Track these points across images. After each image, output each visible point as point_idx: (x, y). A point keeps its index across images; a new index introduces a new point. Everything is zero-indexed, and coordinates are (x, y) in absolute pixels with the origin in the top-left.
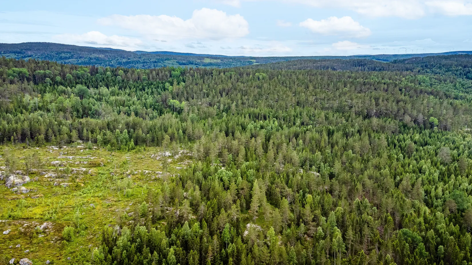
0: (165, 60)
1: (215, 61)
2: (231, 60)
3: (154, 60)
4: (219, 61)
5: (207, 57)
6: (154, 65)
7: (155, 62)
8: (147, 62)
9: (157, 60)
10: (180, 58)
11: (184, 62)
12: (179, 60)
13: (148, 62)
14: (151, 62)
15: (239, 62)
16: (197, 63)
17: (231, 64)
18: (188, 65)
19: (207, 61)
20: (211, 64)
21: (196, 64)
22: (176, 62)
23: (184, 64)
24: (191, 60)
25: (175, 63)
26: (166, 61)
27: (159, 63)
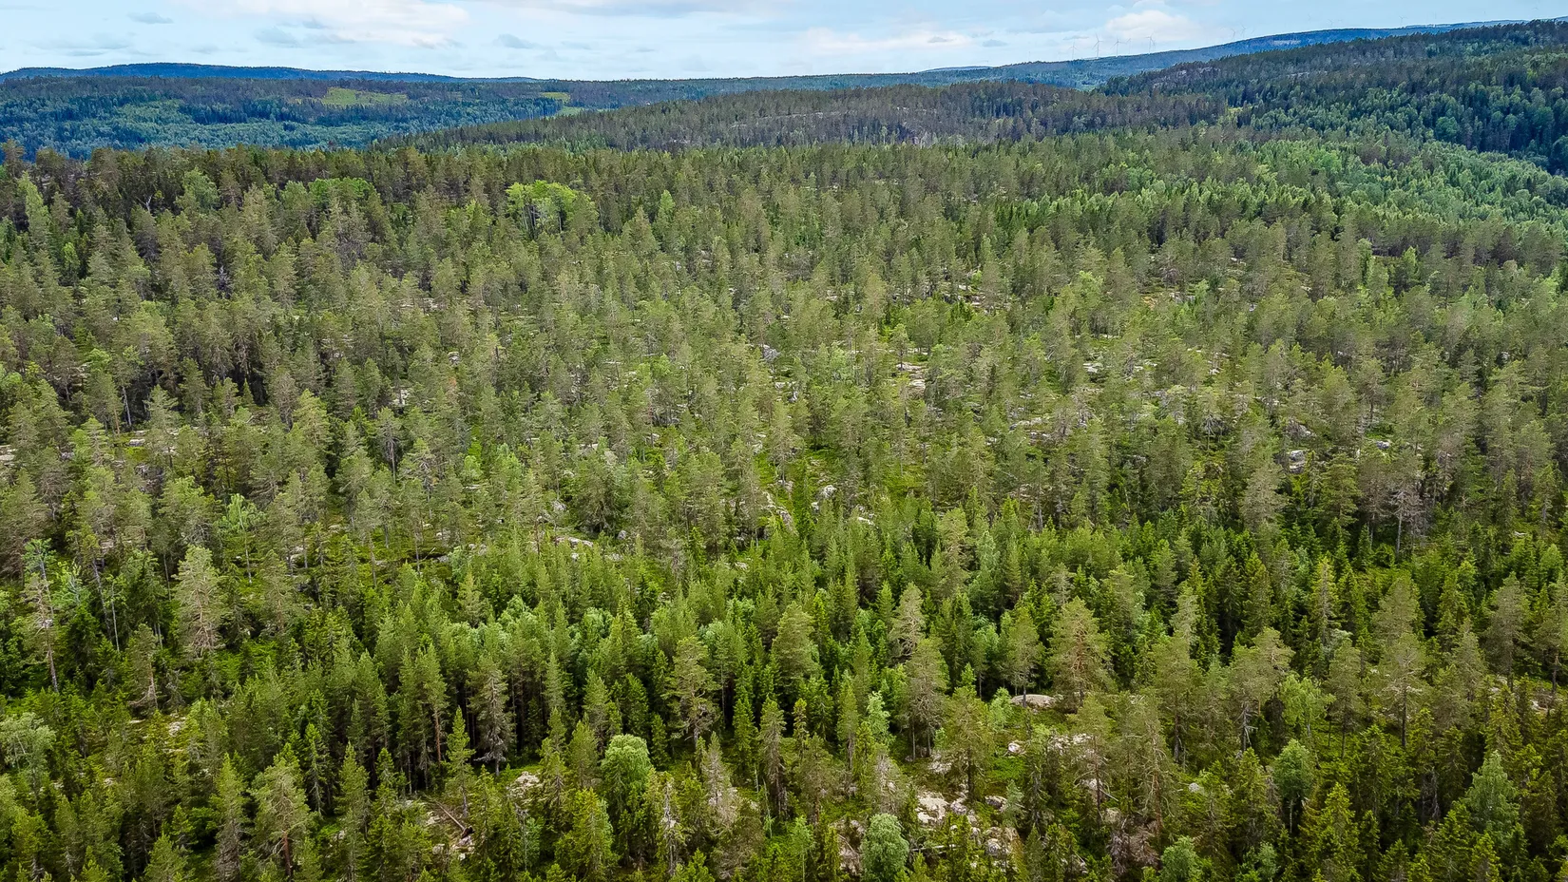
0: (121, 104)
1: (382, 99)
2: (459, 96)
3: (62, 106)
4: (399, 99)
5: (344, 84)
6: (61, 130)
7: (69, 115)
8: (21, 120)
9: (75, 107)
10: (199, 89)
11: (219, 107)
12: (195, 98)
13: (28, 120)
14: (43, 117)
15: (493, 103)
16: (285, 109)
17: (459, 113)
18: (240, 120)
19: (342, 99)
20: (359, 115)
21: (282, 117)
22: (182, 110)
23: (224, 119)
24: (259, 96)
25: (175, 115)
26: (127, 108)
27: (86, 120)
